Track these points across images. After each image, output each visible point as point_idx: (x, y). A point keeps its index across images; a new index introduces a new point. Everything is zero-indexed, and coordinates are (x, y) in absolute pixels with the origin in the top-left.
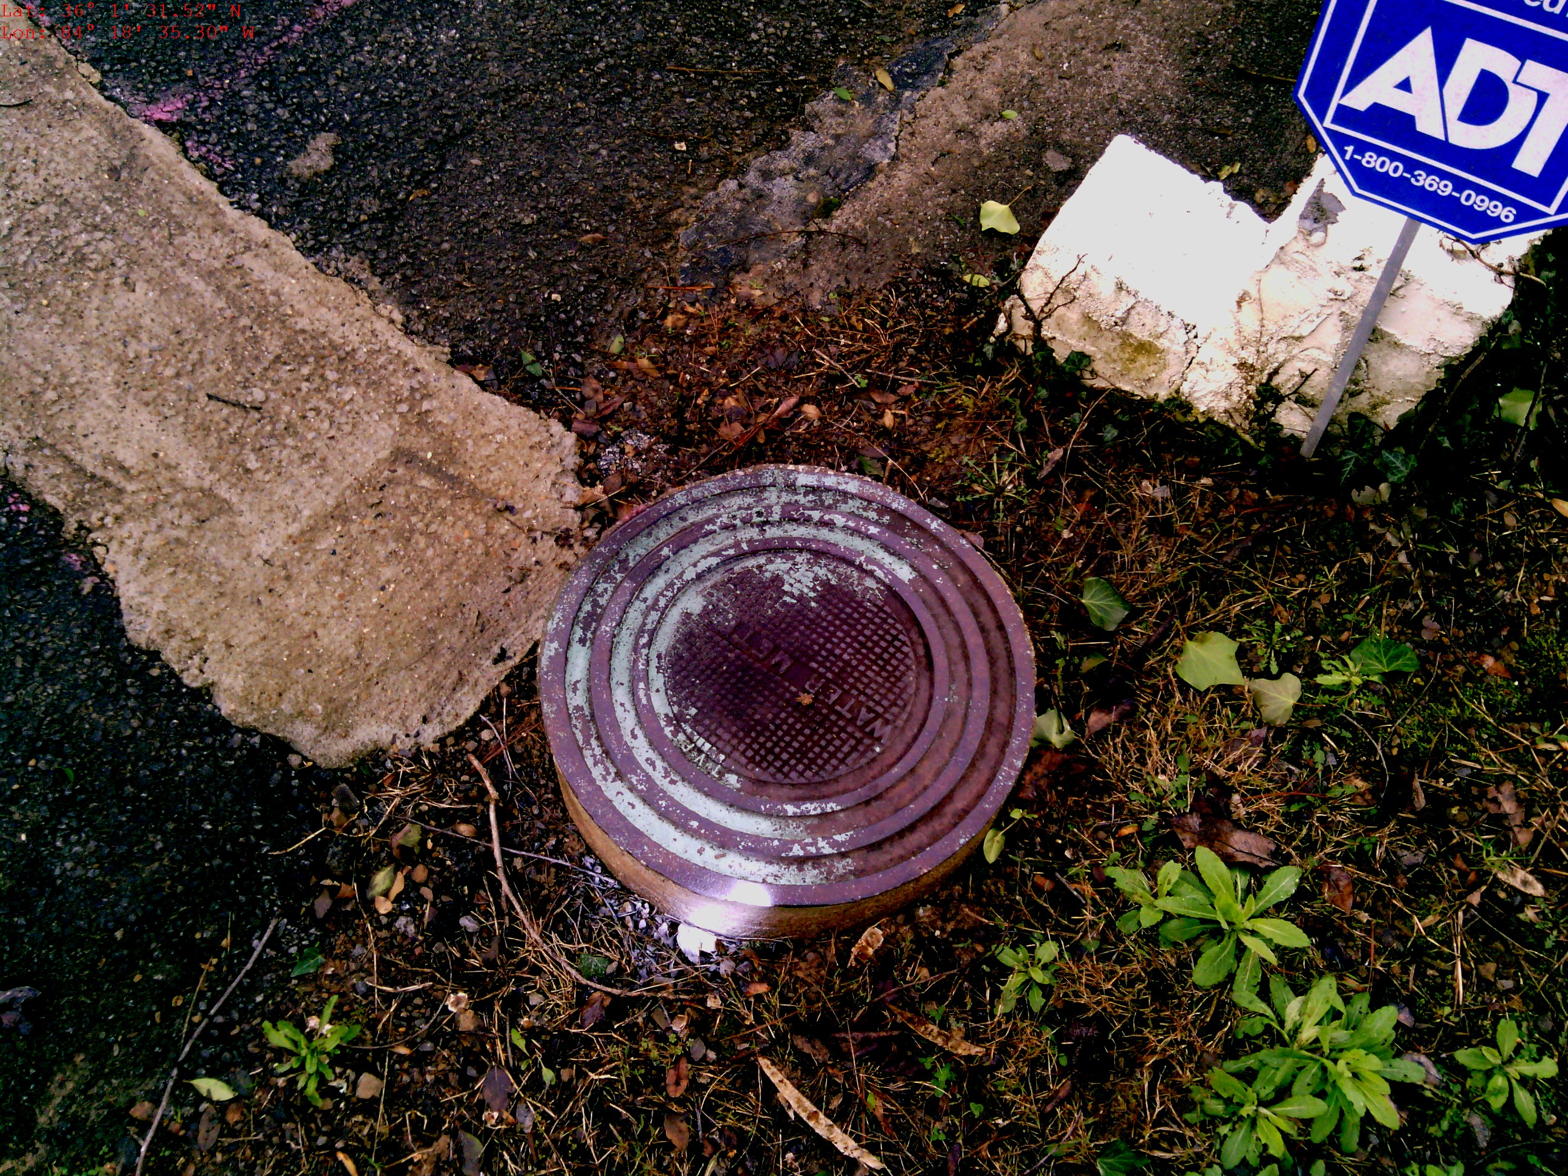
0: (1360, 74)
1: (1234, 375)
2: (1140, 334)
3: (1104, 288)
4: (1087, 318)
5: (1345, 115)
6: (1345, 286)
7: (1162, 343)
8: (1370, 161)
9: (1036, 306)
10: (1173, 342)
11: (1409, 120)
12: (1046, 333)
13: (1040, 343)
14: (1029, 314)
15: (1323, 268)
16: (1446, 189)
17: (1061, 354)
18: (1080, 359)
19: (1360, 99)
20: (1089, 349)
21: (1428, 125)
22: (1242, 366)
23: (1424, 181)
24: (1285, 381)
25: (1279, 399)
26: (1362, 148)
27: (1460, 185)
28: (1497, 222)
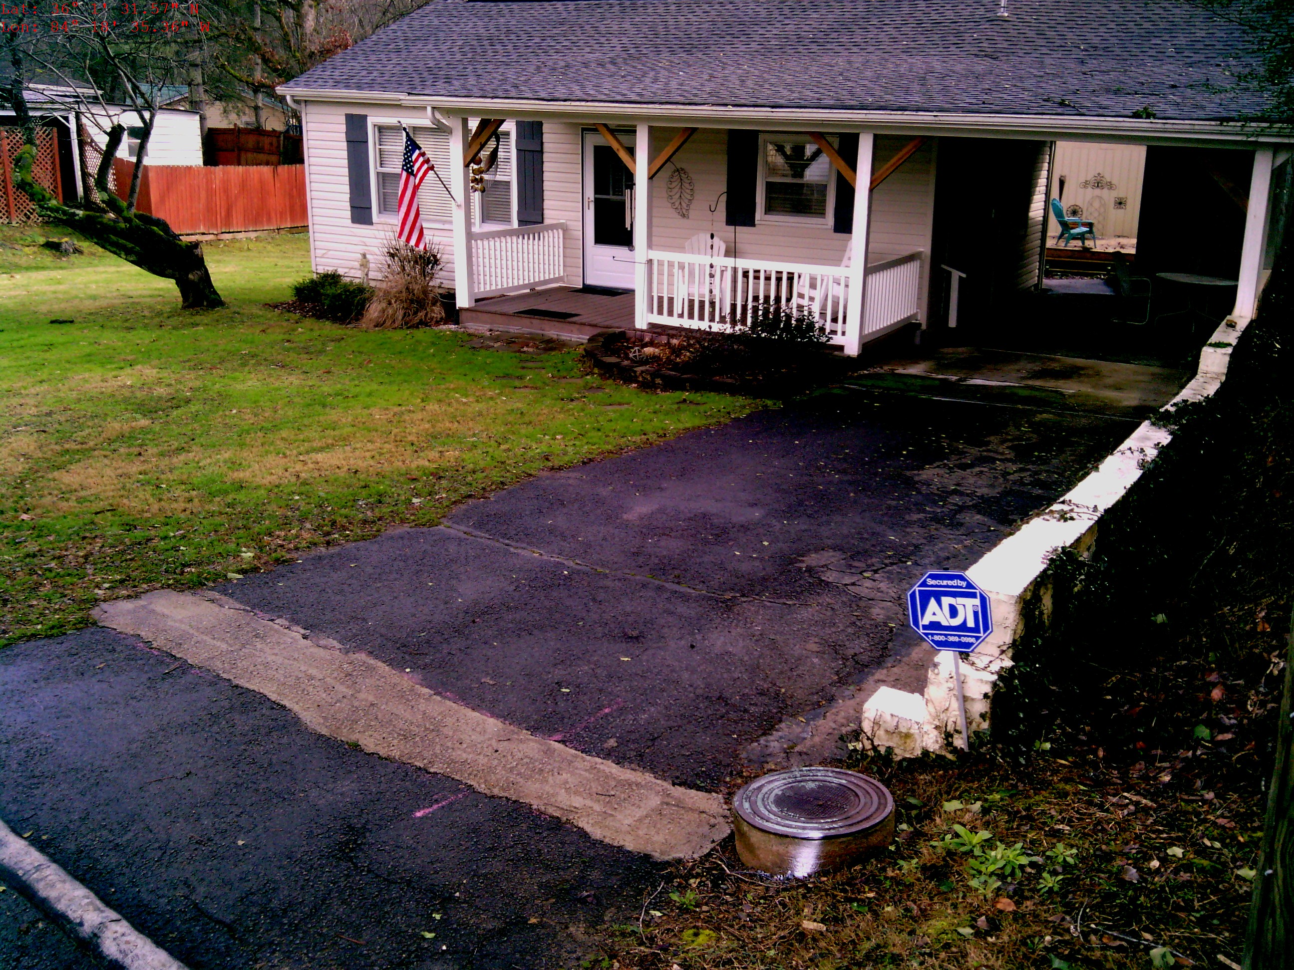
0: (923, 614)
1: (935, 732)
2: (904, 730)
3: (888, 718)
4: (887, 731)
5: (925, 627)
6: (951, 685)
7: (912, 731)
8: (936, 638)
9: (869, 734)
10: (914, 730)
11: (939, 623)
12: (876, 743)
13: (875, 748)
14: (868, 739)
15: (943, 681)
16: (956, 639)
17: (882, 750)
18: (889, 750)
19: (926, 621)
20: (891, 744)
21: (944, 623)
22: (937, 727)
23: (951, 639)
24: (950, 728)
25: (952, 736)
26: (932, 635)
27: (959, 636)
28: (972, 644)
